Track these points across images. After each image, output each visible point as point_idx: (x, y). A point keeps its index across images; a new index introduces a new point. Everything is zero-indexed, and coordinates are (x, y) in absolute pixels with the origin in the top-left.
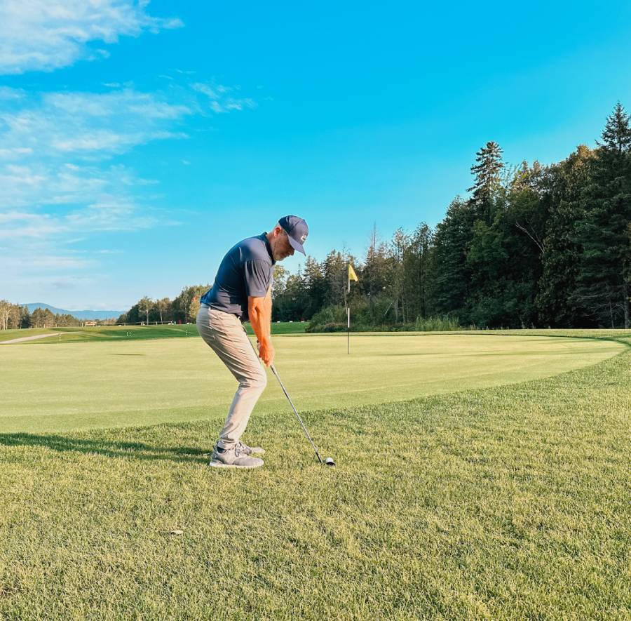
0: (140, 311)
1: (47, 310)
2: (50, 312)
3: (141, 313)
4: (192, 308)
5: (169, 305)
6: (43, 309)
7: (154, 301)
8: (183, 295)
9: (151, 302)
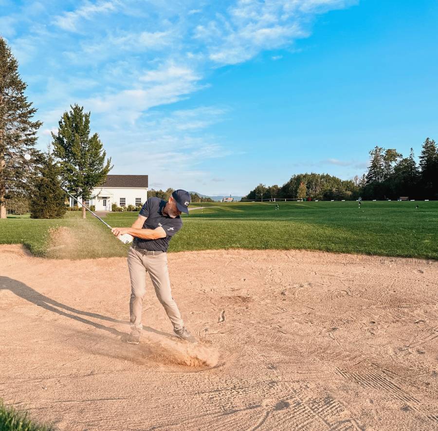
0: (257, 194)
1: (196, 194)
2: (197, 196)
3: (257, 196)
4: (300, 192)
5: (279, 190)
6: (194, 194)
7: (267, 187)
8: (291, 181)
9: (265, 188)
